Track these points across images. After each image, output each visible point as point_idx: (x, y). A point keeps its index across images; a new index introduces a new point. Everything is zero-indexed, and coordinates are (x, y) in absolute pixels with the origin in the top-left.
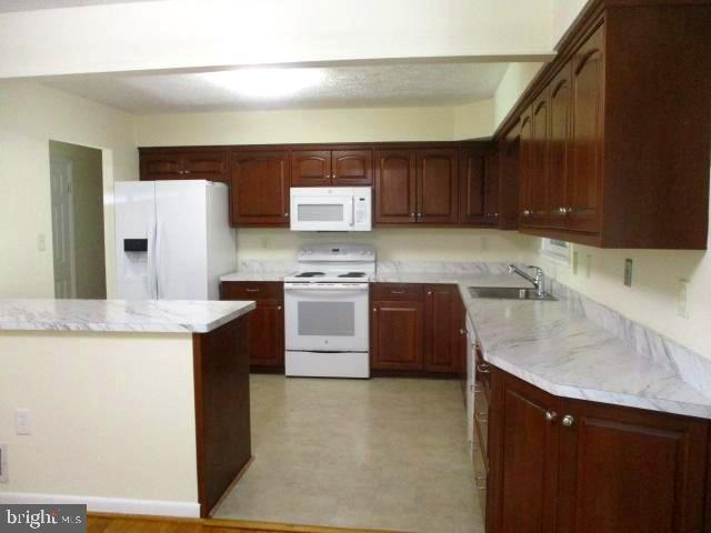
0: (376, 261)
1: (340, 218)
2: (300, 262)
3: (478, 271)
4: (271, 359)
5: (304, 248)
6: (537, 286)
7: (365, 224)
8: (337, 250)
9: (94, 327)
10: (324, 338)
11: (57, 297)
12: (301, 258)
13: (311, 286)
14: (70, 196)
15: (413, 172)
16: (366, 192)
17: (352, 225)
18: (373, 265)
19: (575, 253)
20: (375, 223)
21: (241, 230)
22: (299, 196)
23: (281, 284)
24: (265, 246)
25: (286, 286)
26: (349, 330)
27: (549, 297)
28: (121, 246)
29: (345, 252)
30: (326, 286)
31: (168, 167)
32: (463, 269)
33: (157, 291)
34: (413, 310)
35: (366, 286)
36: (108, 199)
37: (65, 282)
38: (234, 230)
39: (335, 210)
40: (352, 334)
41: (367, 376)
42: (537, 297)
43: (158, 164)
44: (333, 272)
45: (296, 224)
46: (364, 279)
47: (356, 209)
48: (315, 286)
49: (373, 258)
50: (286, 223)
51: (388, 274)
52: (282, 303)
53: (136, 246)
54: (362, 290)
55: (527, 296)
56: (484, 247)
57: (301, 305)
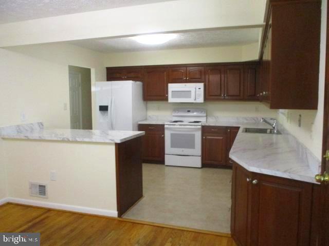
0: (206, 116)
1: (190, 97)
2: (174, 116)
3: (253, 121)
4: (158, 158)
5: (175, 110)
6: (274, 128)
7: (201, 99)
8: (189, 111)
9: (78, 139)
10: (181, 149)
11: (71, 128)
12: (174, 114)
13: (176, 126)
14: (80, 88)
15: (223, 76)
16: (201, 85)
17: (195, 99)
18: (205, 118)
19: (288, 113)
20: (206, 99)
21: (148, 102)
22: (172, 87)
23: (163, 125)
24: (159, 109)
25: (166, 126)
26: (192, 146)
27: (279, 133)
28: (98, 108)
29: (193, 112)
30: (183, 127)
31: (118, 75)
32: (247, 120)
33: (112, 127)
34: (221, 138)
35: (200, 127)
36: (93, 89)
37: (78, 123)
38: (145, 102)
39: (187, 93)
40: (194, 148)
41: (200, 166)
42: (274, 133)
43: (114, 74)
44: (186, 120)
45: (171, 99)
46: (200, 124)
47: (197, 93)
48: (178, 126)
49: (205, 115)
50: (166, 99)
51: (212, 122)
52: (164, 134)
53: (104, 109)
54: (199, 129)
55: (271, 132)
56: (257, 110)
57: (172, 135)
